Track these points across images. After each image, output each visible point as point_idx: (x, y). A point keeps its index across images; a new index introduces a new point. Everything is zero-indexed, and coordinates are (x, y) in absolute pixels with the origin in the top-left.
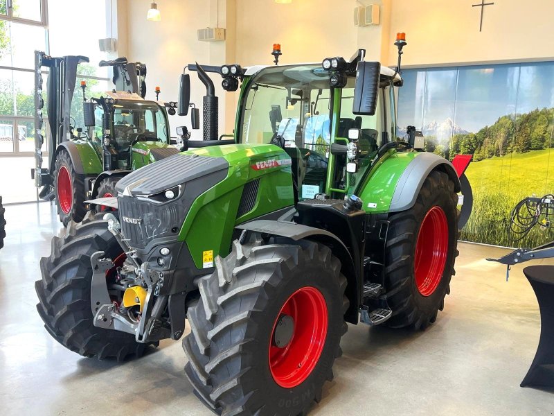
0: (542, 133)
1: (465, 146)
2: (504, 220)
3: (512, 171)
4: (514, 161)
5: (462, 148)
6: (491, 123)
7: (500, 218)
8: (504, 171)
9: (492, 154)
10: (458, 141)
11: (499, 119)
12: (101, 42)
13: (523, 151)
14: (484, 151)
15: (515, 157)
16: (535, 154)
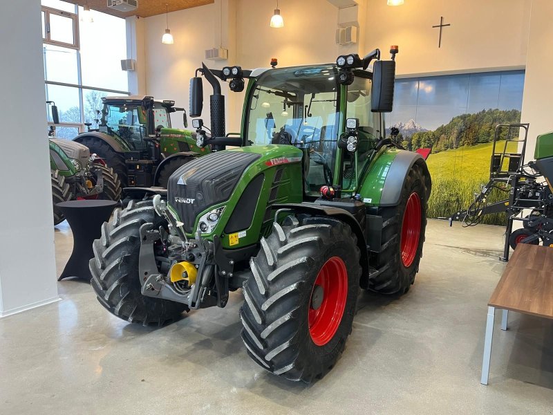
0: (488, 129)
1: (425, 141)
2: (458, 200)
3: (464, 160)
4: (466, 152)
5: (422, 143)
6: (446, 122)
7: (453, 199)
8: (457, 160)
9: (447, 148)
10: (419, 138)
11: (453, 119)
12: (123, 62)
13: (473, 144)
14: (441, 145)
15: (467, 149)
16: (483, 147)
